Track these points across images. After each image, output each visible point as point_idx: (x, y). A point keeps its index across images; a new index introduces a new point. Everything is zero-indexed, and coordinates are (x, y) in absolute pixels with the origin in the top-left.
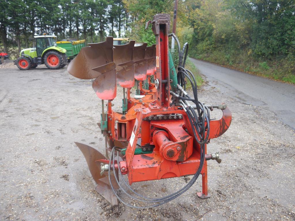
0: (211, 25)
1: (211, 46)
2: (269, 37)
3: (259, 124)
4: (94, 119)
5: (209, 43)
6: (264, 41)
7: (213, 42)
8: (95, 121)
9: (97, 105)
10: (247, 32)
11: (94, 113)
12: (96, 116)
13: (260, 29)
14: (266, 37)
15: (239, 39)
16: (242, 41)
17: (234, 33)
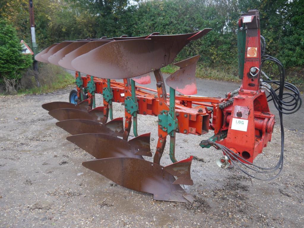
0: (42, 17)
1: (46, 39)
2: (116, 30)
5: (43, 36)
6: (112, 34)
7: (49, 36)
10: (91, 25)
13: (106, 23)
14: (113, 30)
15: (81, 32)
16: (86, 34)
17: (75, 26)
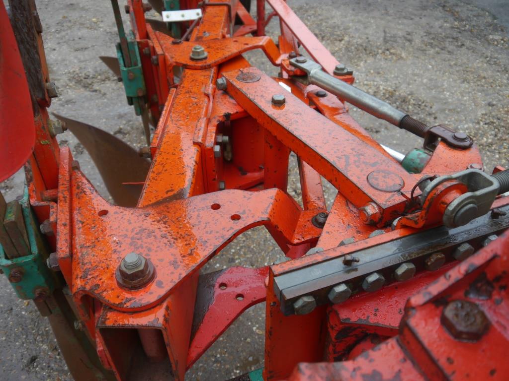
3: (473, 50)
4: (55, 69)
8: (59, 78)
9: (61, 18)
11: (54, 50)
12: (60, 58)
